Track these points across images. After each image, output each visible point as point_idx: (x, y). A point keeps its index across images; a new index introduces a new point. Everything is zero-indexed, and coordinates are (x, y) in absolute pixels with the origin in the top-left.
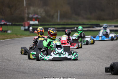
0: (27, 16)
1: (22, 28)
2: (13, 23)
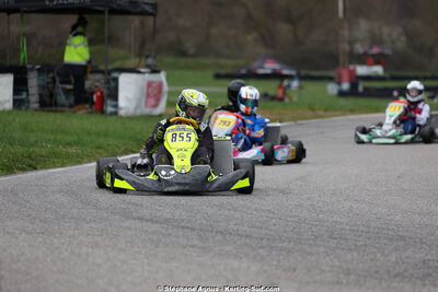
0: (347, 47)
1: (332, 88)
2: (303, 73)
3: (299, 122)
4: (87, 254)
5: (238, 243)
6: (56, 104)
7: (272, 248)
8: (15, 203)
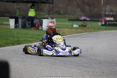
0: (104, 13)
1: (100, 24)
2: (92, 19)
3: (91, 32)
4: (34, 67)
5: (74, 65)
6: (26, 27)
7: (83, 66)
8: (15, 53)
